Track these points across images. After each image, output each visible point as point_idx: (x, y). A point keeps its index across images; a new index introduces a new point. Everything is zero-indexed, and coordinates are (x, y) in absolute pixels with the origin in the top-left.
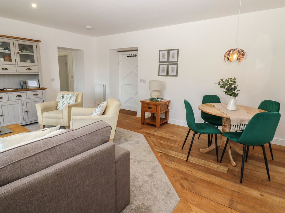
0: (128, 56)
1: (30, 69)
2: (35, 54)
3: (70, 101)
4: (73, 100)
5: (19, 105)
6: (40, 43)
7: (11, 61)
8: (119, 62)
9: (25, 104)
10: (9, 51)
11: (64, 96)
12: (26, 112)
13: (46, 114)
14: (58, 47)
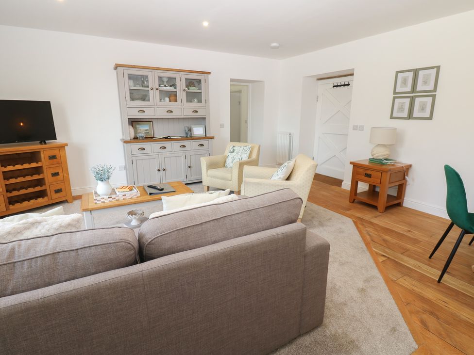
0: (334, 86)
1: (196, 112)
2: (203, 91)
3: (243, 156)
4: (246, 155)
5: (183, 158)
6: (209, 76)
7: (177, 101)
8: (318, 97)
9: (188, 157)
10: (175, 88)
11: (235, 148)
12: (190, 167)
13: (212, 172)
14: (231, 79)
